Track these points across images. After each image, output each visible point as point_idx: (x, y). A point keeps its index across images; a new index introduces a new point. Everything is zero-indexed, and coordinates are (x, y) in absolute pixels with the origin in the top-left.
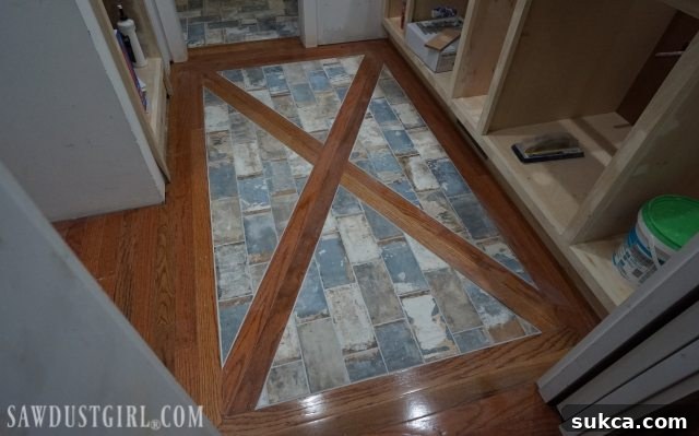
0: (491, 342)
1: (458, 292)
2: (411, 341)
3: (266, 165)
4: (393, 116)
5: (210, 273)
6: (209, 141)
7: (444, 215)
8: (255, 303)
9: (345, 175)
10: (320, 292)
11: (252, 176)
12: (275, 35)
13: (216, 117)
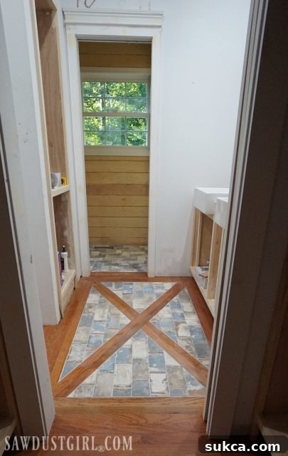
0: (187, 395)
1: (180, 375)
2: (148, 388)
3: (109, 318)
4: (180, 307)
5: (67, 351)
6: (86, 307)
7: (187, 347)
8: (82, 364)
9: (145, 326)
10: (113, 365)
11: (100, 321)
12: (135, 271)
13: (93, 298)
